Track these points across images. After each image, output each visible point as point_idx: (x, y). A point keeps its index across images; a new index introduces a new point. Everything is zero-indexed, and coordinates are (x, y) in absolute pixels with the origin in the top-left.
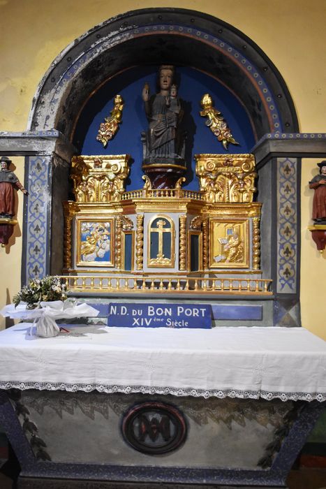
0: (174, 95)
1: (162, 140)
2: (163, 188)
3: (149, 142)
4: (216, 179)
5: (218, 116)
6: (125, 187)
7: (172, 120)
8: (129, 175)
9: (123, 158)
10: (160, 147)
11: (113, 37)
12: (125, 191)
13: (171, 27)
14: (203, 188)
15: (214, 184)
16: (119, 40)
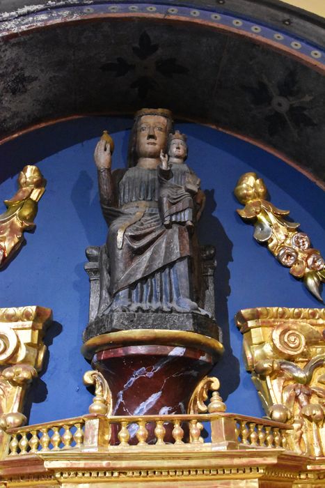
0: (181, 152)
1: (152, 259)
2: (154, 410)
3: (110, 272)
4: (309, 379)
5: (283, 219)
6: (25, 408)
7: (180, 206)
8: (43, 369)
9: (27, 316)
10: (144, 280)
11: (29, 14)
12: (25, 423)
13: (172, 8)
14: (279, 408)
15: (309, 396)
16: (43, 20)
